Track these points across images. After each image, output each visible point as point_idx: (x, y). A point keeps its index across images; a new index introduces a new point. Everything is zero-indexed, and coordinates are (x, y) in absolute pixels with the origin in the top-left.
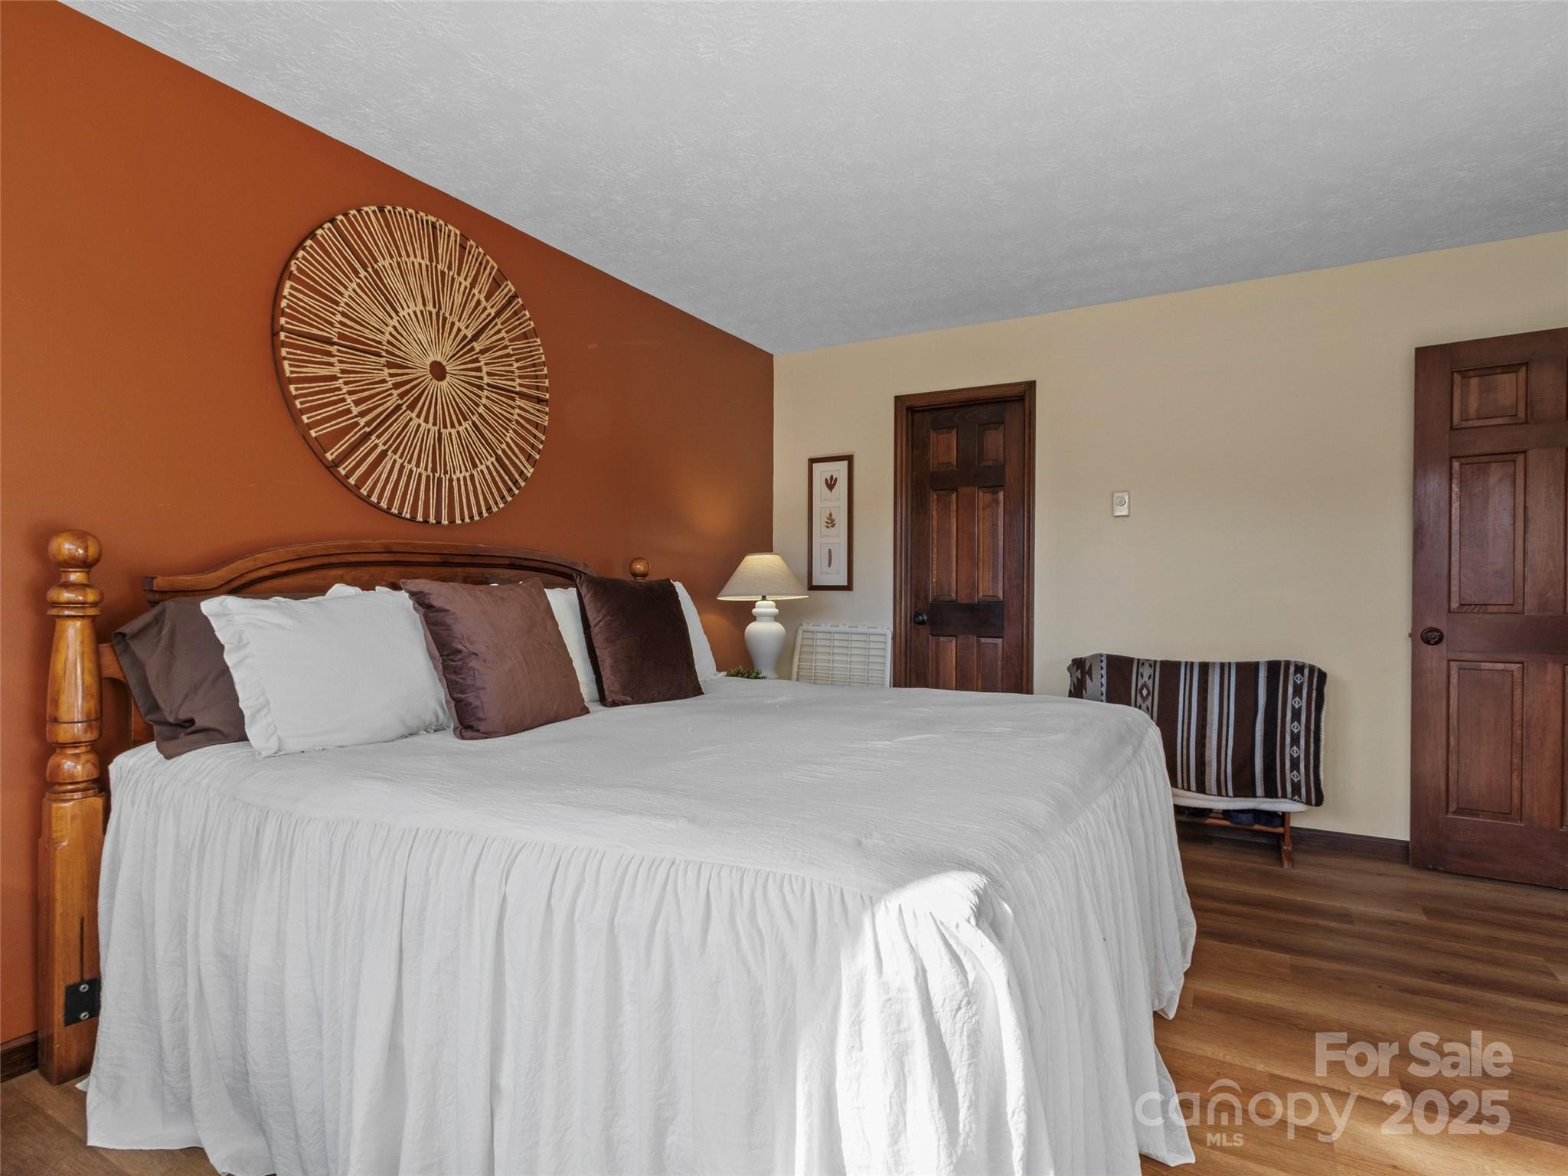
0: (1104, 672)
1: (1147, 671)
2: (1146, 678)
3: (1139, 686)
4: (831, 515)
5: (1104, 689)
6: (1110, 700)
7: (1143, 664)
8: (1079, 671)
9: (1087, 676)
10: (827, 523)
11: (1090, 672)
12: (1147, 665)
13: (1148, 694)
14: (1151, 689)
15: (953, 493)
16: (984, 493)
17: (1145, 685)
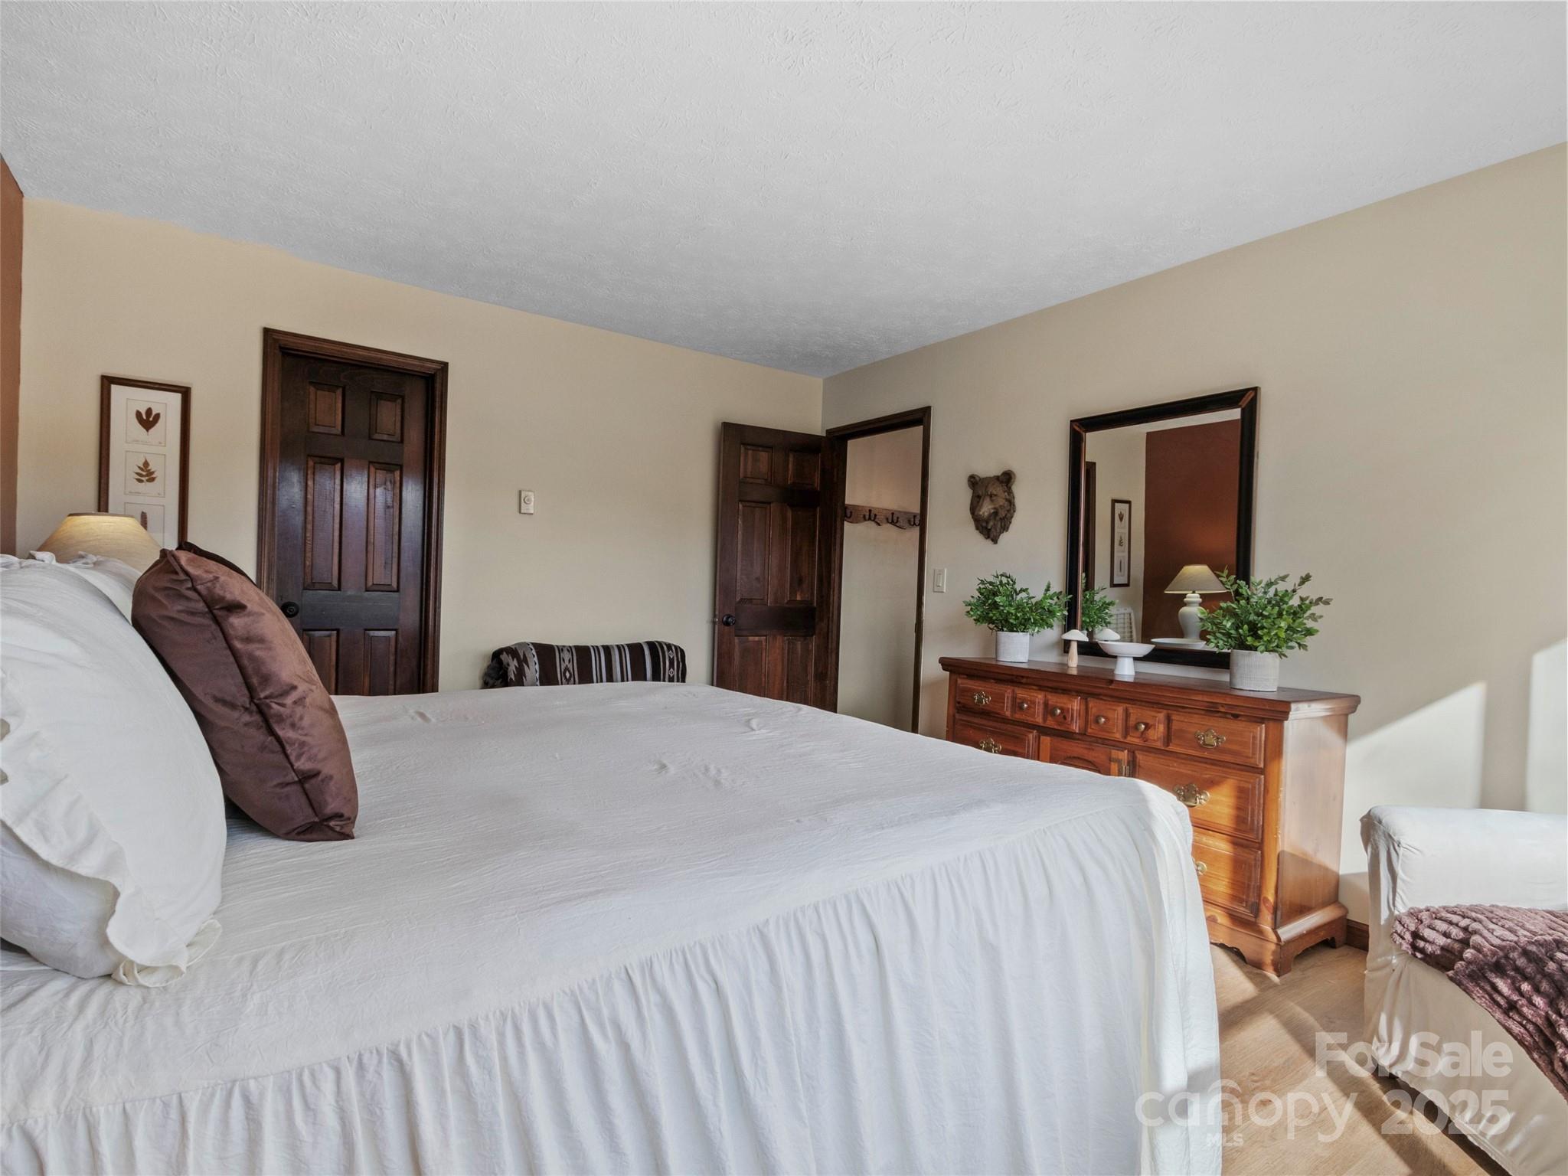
0: (536, 659)
1: (567, 656)
2: (567, 662)
3: (563, 670)
4: (146, 464)
5: (537, 675)
6: (542, 684)
7: (562, 650)
8: (515, 659)
9: (524, 665)
10: (138, 474)
11: (526, 661)
12: (566, 652)
13: (570, 677)
14: (572, 671)
15: (337, 463)
16: (376, 469)
17: (567, 669)
